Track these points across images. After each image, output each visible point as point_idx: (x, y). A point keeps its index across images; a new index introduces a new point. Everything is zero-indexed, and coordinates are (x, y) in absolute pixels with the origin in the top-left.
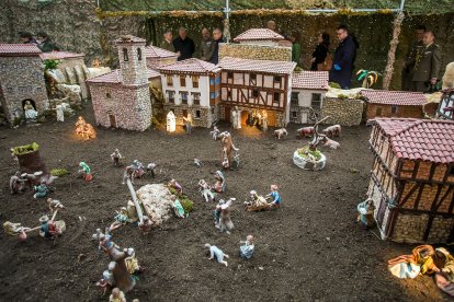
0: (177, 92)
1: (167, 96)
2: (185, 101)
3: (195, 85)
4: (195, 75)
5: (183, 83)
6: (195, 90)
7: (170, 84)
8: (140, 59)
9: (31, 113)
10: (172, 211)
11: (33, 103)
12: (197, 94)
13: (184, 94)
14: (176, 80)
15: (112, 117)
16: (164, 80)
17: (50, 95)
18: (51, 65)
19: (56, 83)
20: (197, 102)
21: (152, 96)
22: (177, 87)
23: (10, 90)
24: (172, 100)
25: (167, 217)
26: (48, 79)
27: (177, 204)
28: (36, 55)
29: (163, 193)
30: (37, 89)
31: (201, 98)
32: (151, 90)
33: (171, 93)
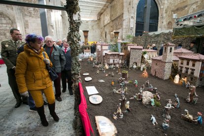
0: (184, 68)
1: (179, 68)
2: (187, 72)
3: (194, 65)
4: (195, 61)
5: (188, 64)
6: (193, 68)
7: (182, 64)
8: (171, 52)
9: (135, 66)
10: (150, 102)
11: (136, 63)
12: (193, 70)
13: (187, 69)
14: (185, 62)
15: (156, 72)
16: (180, 62)
17: (141, 62)
18: (145, 53)
19: (145, 58)
20: (192, 73)
21: (173, 67)
22: (185, 65)
23: (132, 58)
24: (181, 71)
25: (147, 103)
26: (142, 57)
27: (153, 100)
28: (141, 49)
29: (150, 95)
30: (139, 60)
31: (194, 72)
32: (173, 65)
33: (182, 67)
